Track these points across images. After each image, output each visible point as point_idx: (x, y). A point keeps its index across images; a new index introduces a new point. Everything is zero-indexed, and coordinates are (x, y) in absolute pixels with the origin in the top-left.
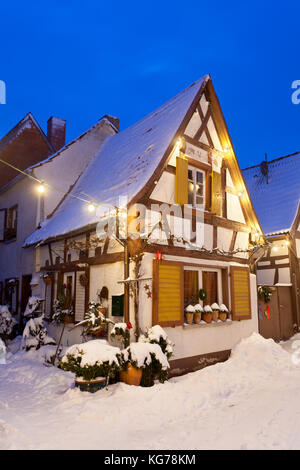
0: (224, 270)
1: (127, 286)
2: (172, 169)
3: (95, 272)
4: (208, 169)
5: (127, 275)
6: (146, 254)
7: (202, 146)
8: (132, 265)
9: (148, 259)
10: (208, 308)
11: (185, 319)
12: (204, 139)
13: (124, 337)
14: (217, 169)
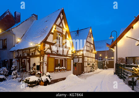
0: (65, 59)
1: (40, 63)
2: (53, 34)
3: (31, 59)
4: (62, 34)
5: (40, 60)
6: (45, 55)
7: (61, 27)
8: (42, 58)
9: (46, 56)
10: (61, 68)
11: (55, 71)
12: (61, 25)
13: (40, 75)
14: (64, 33)
